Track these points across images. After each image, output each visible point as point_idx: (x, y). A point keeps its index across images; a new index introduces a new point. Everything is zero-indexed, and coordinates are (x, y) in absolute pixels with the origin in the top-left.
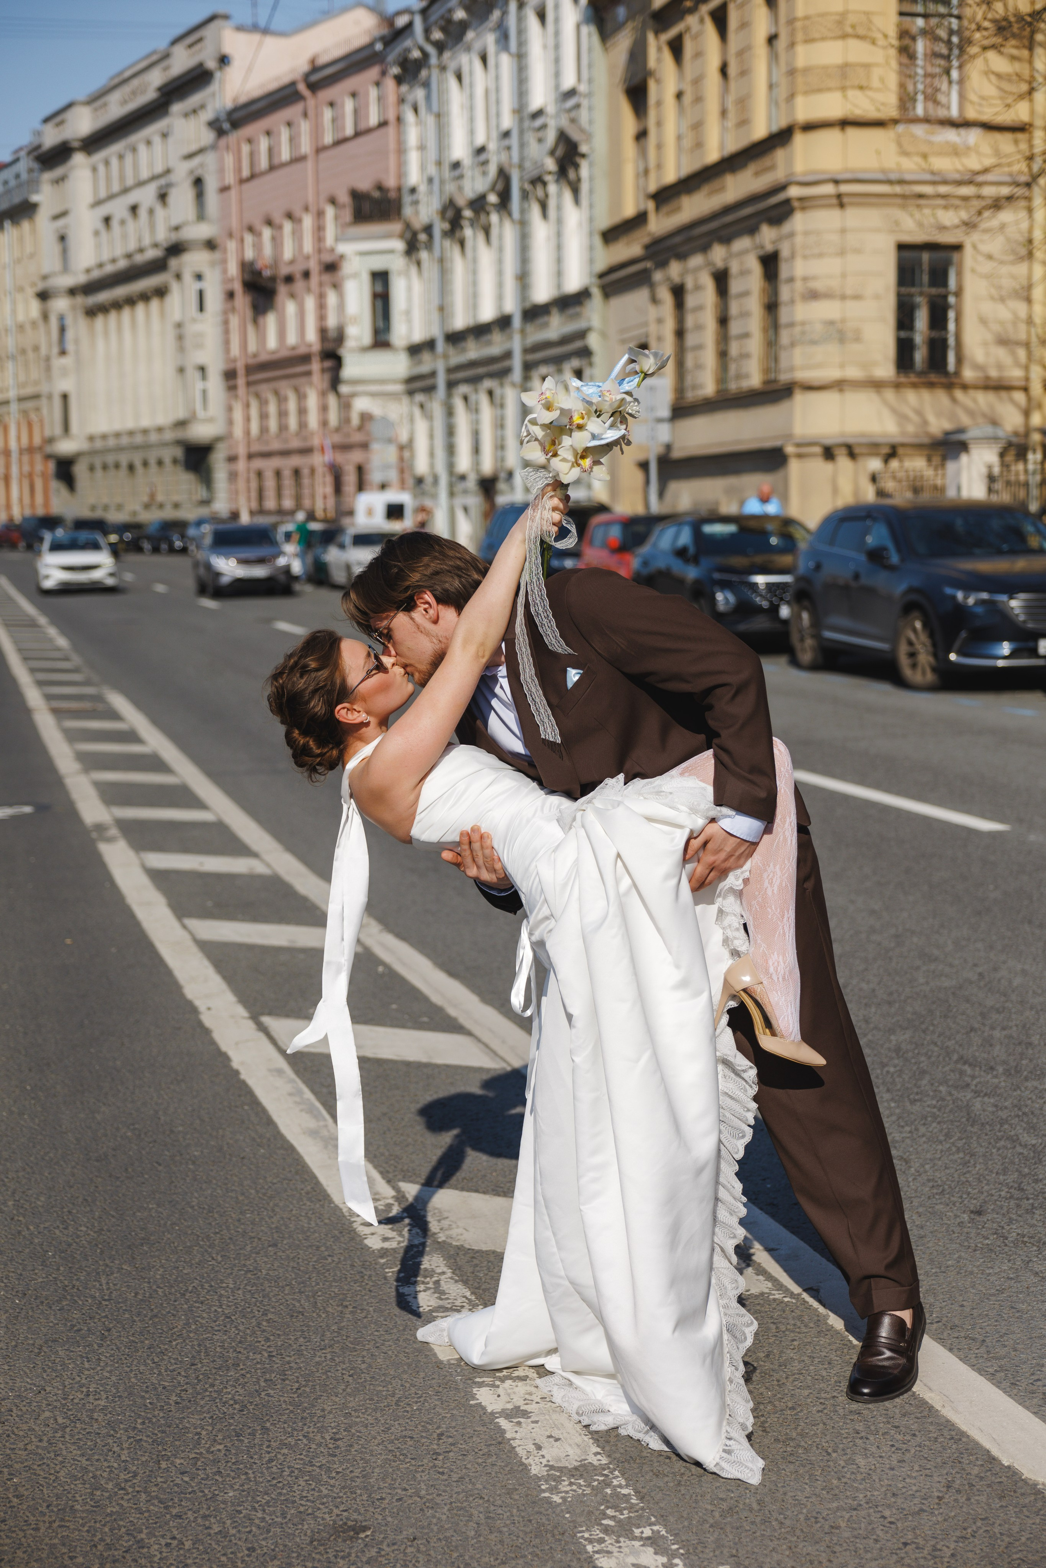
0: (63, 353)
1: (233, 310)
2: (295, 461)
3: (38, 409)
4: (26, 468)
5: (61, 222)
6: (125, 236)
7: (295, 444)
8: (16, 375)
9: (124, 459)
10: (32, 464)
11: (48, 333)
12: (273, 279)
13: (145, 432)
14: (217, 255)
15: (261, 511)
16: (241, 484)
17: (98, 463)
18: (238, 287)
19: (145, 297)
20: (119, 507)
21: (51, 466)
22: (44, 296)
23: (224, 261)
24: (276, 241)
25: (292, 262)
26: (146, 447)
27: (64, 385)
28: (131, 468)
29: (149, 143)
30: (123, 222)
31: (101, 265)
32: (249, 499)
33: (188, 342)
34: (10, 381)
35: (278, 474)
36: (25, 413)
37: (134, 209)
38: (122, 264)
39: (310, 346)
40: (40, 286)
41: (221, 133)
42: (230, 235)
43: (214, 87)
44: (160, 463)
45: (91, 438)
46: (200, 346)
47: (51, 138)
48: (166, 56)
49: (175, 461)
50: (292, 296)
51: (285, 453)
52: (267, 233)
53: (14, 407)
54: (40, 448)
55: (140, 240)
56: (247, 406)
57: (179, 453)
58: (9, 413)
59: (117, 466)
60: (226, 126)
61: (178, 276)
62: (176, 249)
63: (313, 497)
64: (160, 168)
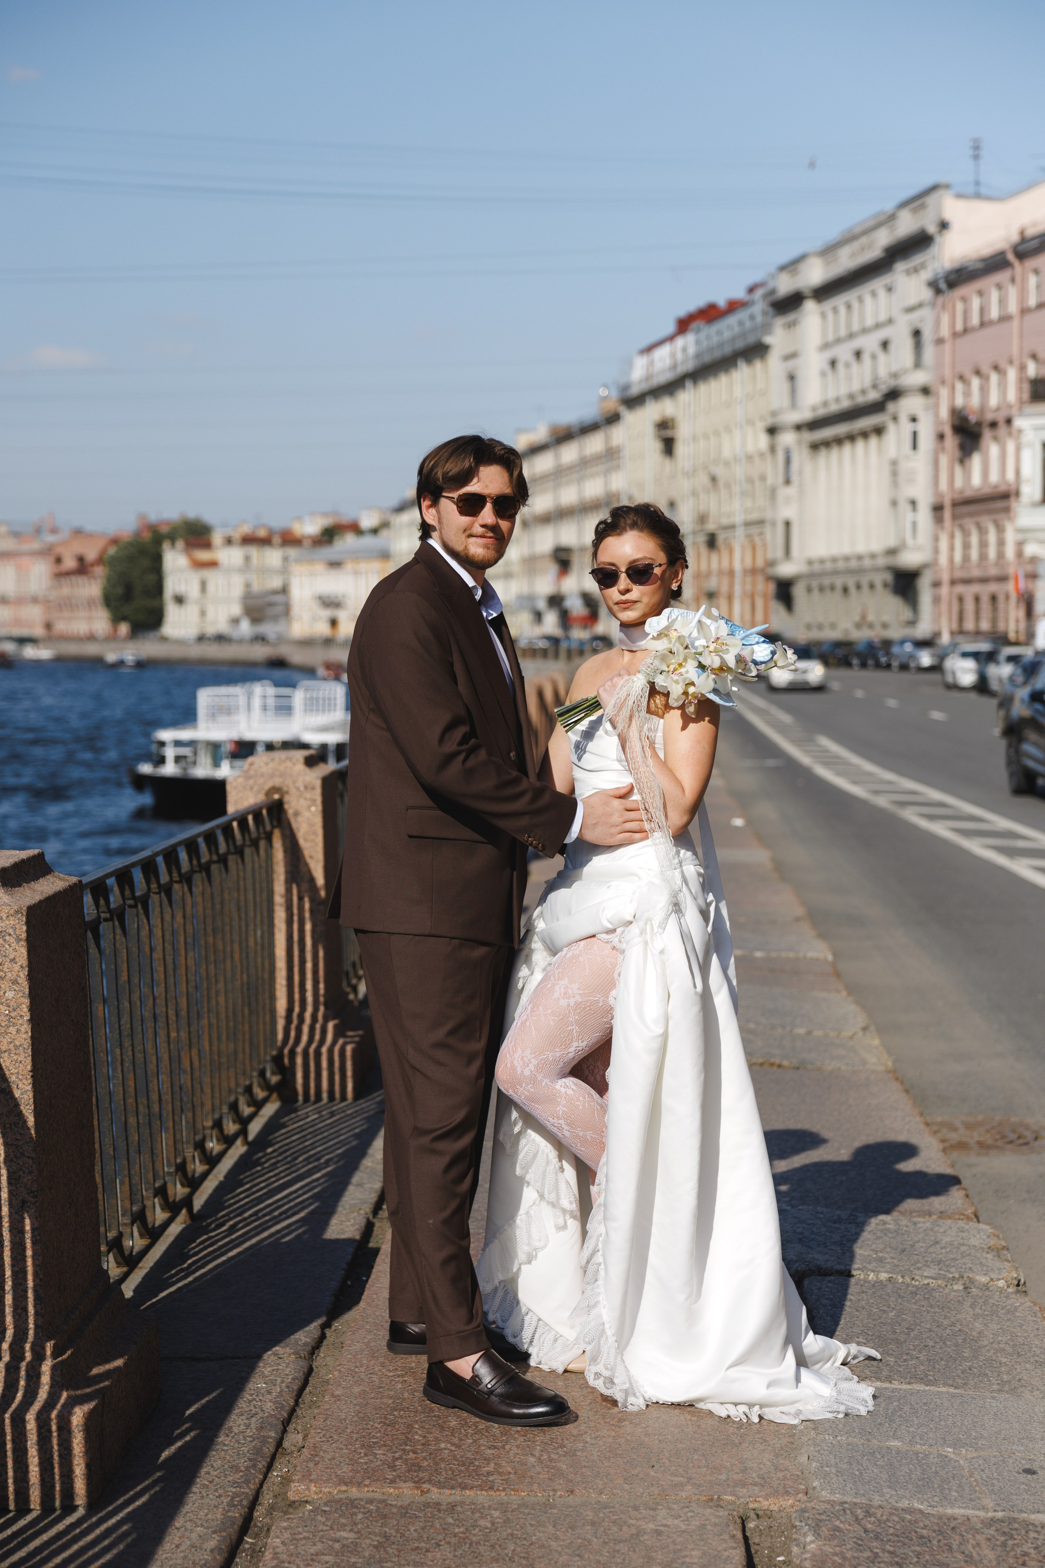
0: (787, 482)
1: (943, 449)
2: (993, 587)
3: (761, 534)
4: (748, 587)
5: (790, 364)
7: (993, 571)
8: (742, 503)
9: (839, 582)
10: (754, 584)
11: (774, 463)
12: (979, 424)
13: (860, 558)
14: (931, 400)
15: (961, 632)
16: (944, 607)
17: (815, 584)
18: (948, 431)
19: (865, 435)
20: (833, 626)
21: (771, 587)
22: (772, 431)
23: (937, 406)
24: (984, 391)
25: (998, 409)
26: (860, 571)
27: (787, 512)
28: (845, 590)
29: (874, 294)
30: (847, 365)
31: (825, 404)
32: (950, 619)
33: (901, 478)
34: (737, 507)
35: (977, 599)
36: (749, 536)
37: (858, 354)
38: (846, 404)
39: (1010, 485)
40: (769, 421)
41: (938, 291)
42: (943, 382)
43: (934, 250)
44: (872, 586)
45: (810, 562)
46: (911, 481)
47: (785, 286)
48: (891, 218)
49: (885, 585)
50: (995, 439)
51: (984, 580)
52: (975, 382)
53: (740, 532)
54: (763, 571)
55: (861, 382)
56: (952, 537)
57: (889, 577)
58: (734, 537)
59: (833, 588)
60: (943, 285)
61: (895, 419)
62: (894, 394)
63: (1007, 620)
64: (882, 317)
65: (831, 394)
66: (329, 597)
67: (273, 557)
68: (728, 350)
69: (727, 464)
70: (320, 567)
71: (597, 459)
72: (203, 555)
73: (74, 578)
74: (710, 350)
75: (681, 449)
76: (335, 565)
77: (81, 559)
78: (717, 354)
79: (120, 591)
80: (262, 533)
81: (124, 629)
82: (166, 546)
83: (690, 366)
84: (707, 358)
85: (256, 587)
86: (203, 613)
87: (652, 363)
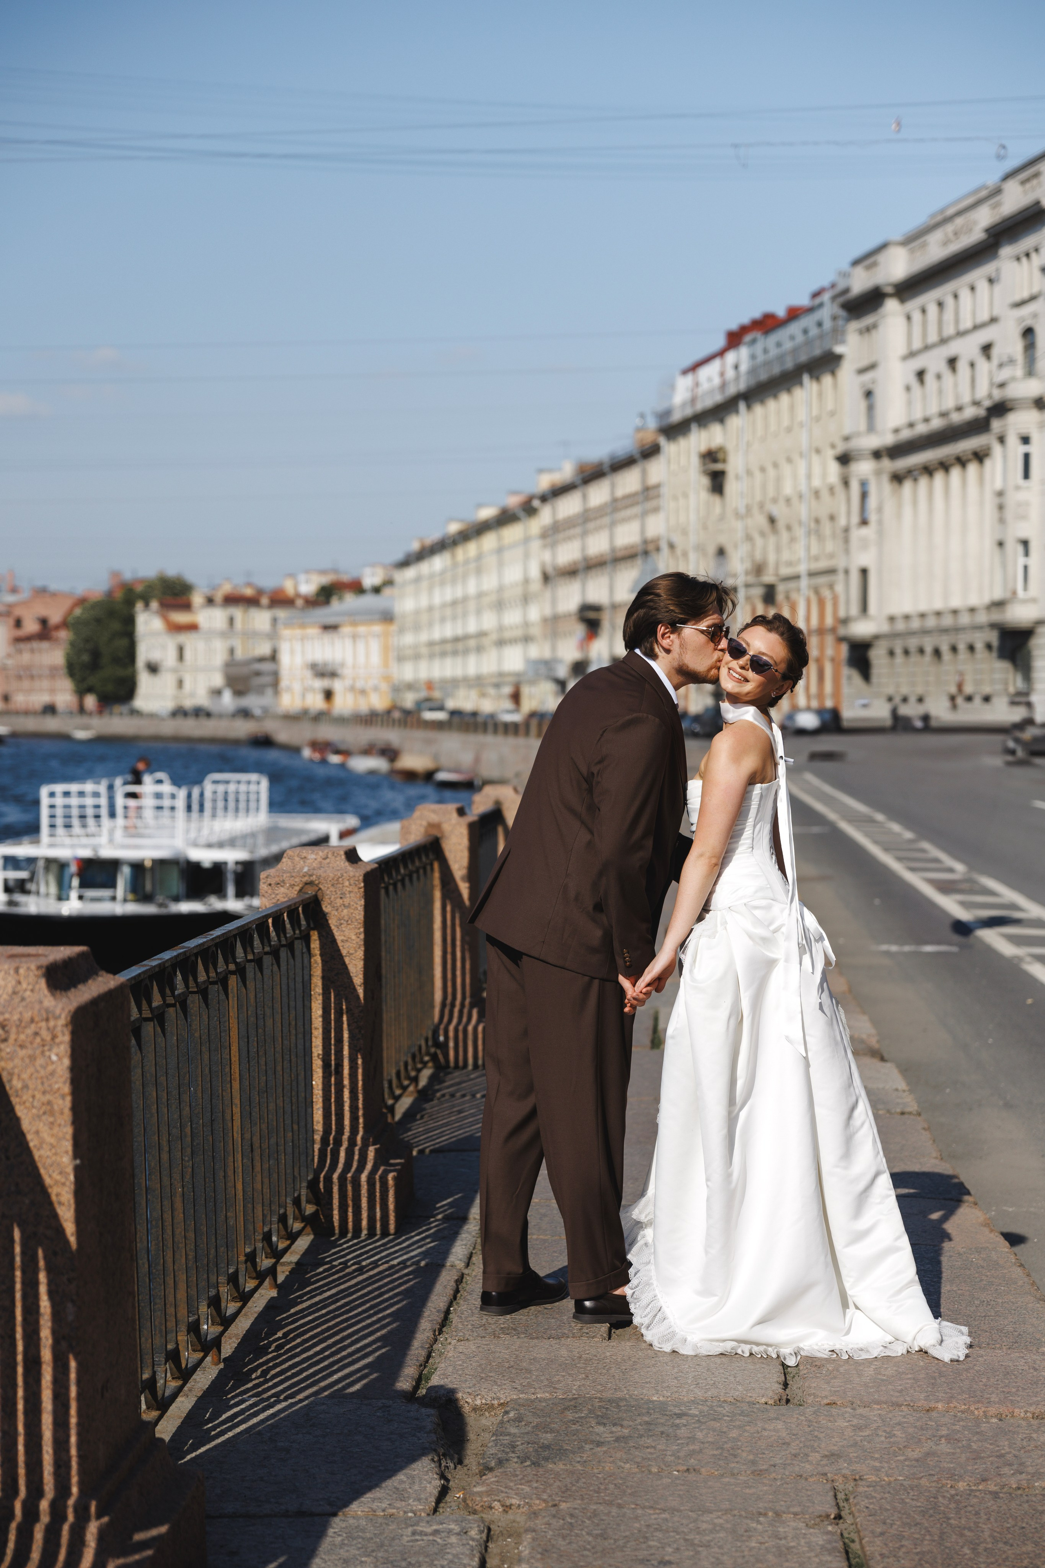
0: (864, 522)
3: (831, 587)
5: (868, 377)
6: (940, 392)
8: (808, 548)
9: (929, 644)
10: (822, 647)
11: (848, 500)
13: (955, 612)
17: (899, 647)
19: (962, 462)
21: (844, 649)
22: (844, 459)
26: (957, 630)
27: (864, 558)
28: (937, 653)
29: (973, 288)
30: (939, 377)
31: (911, 425)
33: (1009, 514)
34: (801, 553)
36: (817, 591)
37: (952, 362)
38: (937, 424)
40: (841, 448)
44: (971, 648)
45: (892, 619)
46: (1024, 517)
47: (860, 282)
48: (997, 192)
49: (989, 647)
53: (804, 583)
54: (833, 630)
55: (957, 396)
57: (993, 637)
58: (798, 590)
59: (921, 651)
61: (1002, 440)
62: (1000, 409)
64: (984, 316)
65: (918, 414)
66: (325, 665)
67: (261, 619)
68: (789, 364)
69: (788, 501)
70: (313, 631)
71: (631, 500)
72: (181, 618)
73: (35, 644)
74: (767, 364)
75: (731, 486)
76: (330, 628)
77: (44, 622)
78: (776, 370)
79: (85, 658)
80: (249, 592)
81: (90, 701)
82: (139, 606)
83: (742, 386)
84: (763, 376)
85: (239, 655)
86: (180, 683)
87: (697, 384)
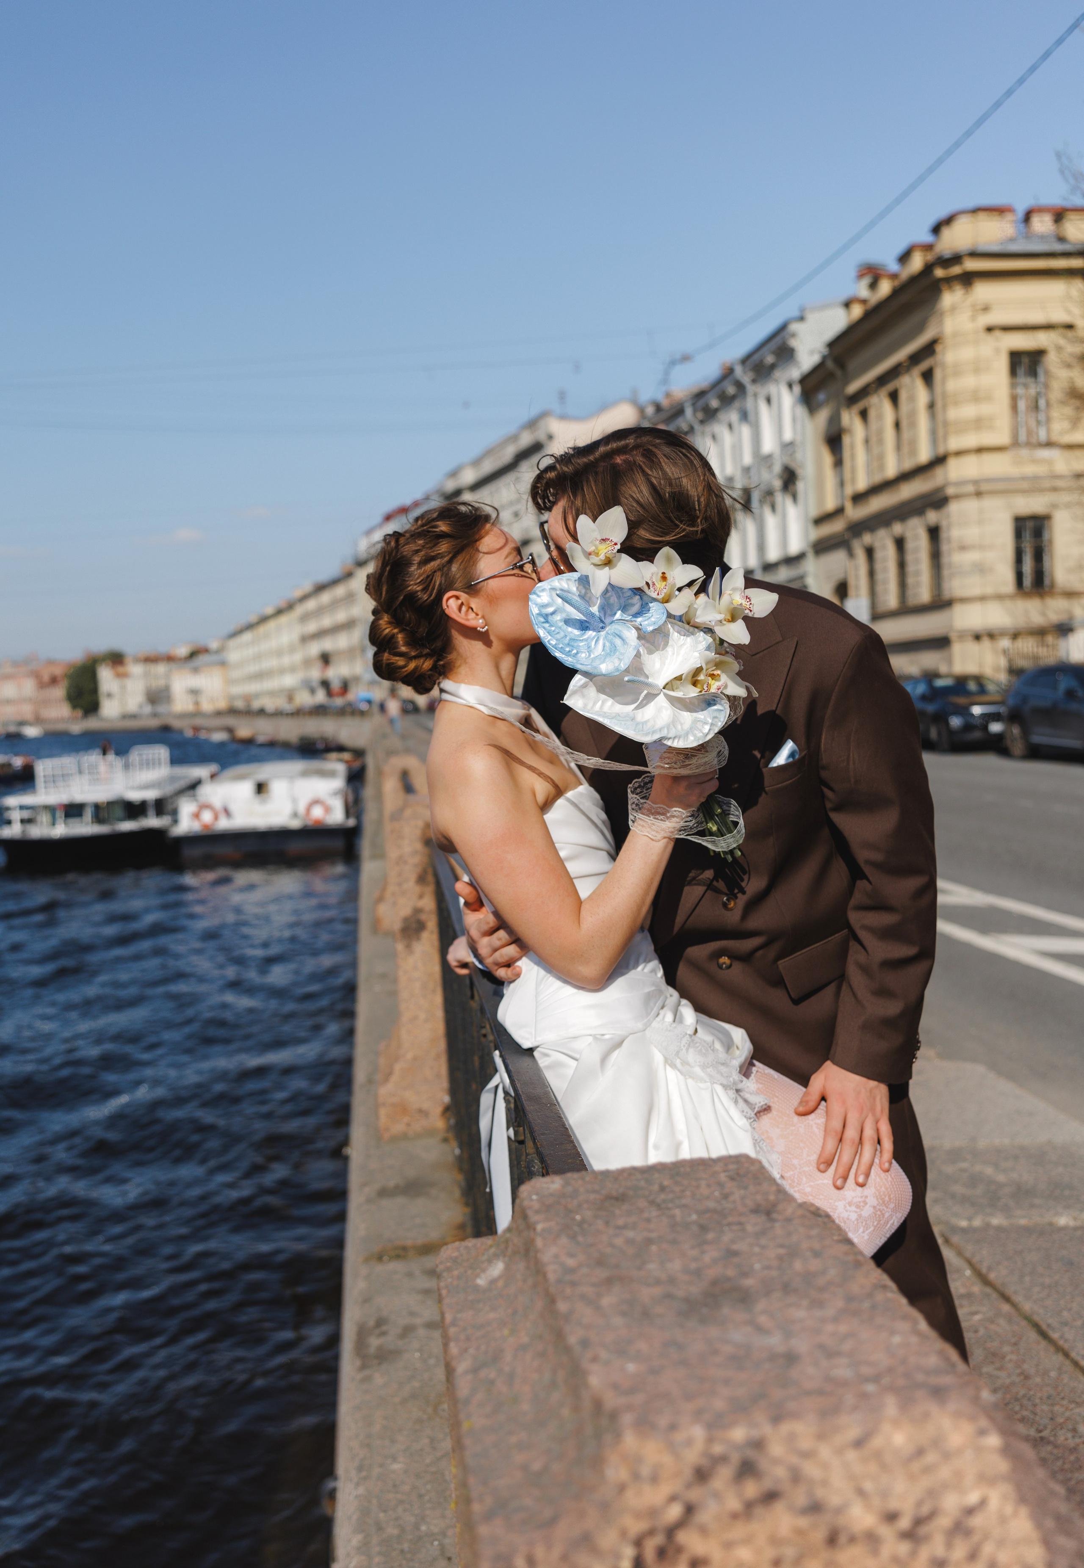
66: (194, 689)
67: (161, 669)
70: (189, 673)
72: (120, 669)
73: (49, 687)
76: (196, 670)
77: (52, 676)
79: (75, 692)
80: (154, 655)
81: (79, 713)
82: (99, 666)
85: (152, 686)
86: (123, 702)
